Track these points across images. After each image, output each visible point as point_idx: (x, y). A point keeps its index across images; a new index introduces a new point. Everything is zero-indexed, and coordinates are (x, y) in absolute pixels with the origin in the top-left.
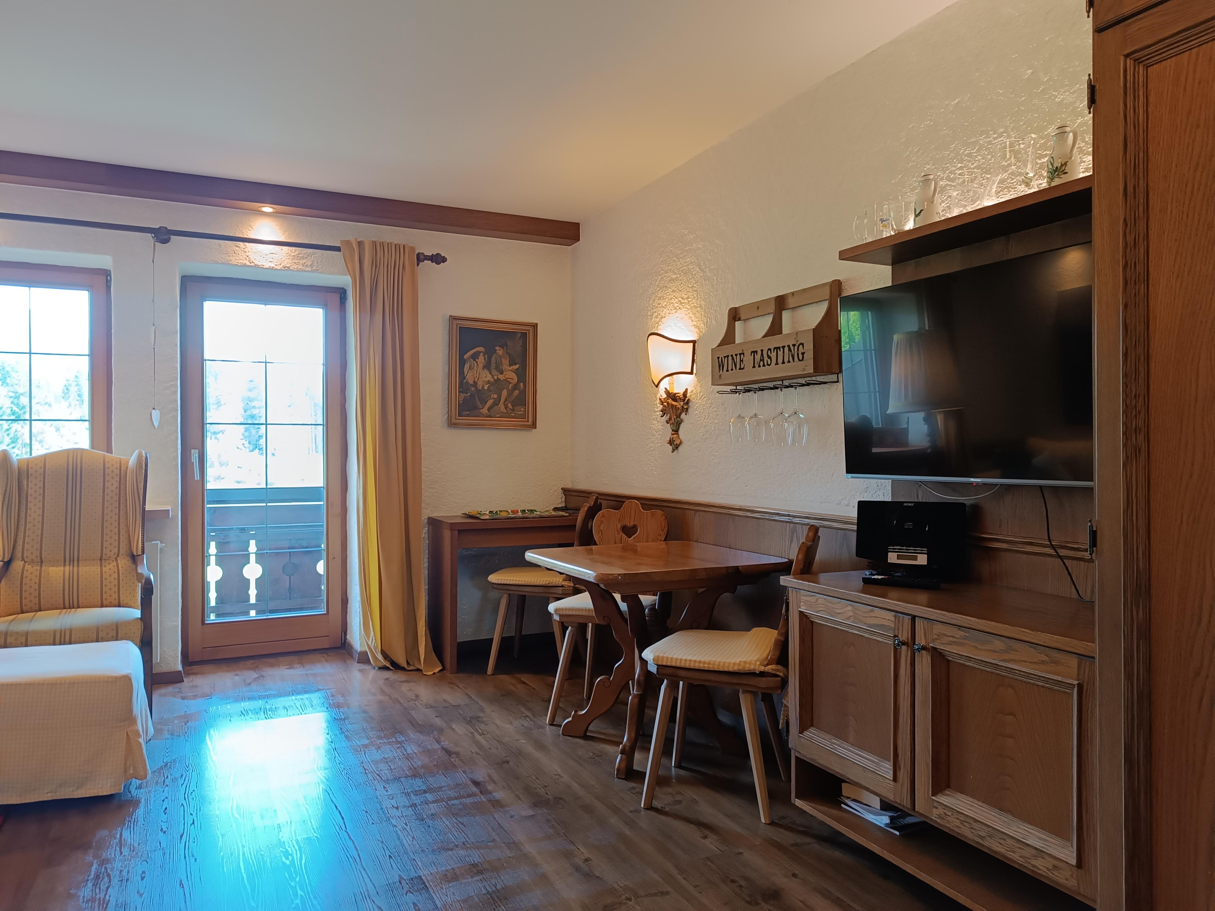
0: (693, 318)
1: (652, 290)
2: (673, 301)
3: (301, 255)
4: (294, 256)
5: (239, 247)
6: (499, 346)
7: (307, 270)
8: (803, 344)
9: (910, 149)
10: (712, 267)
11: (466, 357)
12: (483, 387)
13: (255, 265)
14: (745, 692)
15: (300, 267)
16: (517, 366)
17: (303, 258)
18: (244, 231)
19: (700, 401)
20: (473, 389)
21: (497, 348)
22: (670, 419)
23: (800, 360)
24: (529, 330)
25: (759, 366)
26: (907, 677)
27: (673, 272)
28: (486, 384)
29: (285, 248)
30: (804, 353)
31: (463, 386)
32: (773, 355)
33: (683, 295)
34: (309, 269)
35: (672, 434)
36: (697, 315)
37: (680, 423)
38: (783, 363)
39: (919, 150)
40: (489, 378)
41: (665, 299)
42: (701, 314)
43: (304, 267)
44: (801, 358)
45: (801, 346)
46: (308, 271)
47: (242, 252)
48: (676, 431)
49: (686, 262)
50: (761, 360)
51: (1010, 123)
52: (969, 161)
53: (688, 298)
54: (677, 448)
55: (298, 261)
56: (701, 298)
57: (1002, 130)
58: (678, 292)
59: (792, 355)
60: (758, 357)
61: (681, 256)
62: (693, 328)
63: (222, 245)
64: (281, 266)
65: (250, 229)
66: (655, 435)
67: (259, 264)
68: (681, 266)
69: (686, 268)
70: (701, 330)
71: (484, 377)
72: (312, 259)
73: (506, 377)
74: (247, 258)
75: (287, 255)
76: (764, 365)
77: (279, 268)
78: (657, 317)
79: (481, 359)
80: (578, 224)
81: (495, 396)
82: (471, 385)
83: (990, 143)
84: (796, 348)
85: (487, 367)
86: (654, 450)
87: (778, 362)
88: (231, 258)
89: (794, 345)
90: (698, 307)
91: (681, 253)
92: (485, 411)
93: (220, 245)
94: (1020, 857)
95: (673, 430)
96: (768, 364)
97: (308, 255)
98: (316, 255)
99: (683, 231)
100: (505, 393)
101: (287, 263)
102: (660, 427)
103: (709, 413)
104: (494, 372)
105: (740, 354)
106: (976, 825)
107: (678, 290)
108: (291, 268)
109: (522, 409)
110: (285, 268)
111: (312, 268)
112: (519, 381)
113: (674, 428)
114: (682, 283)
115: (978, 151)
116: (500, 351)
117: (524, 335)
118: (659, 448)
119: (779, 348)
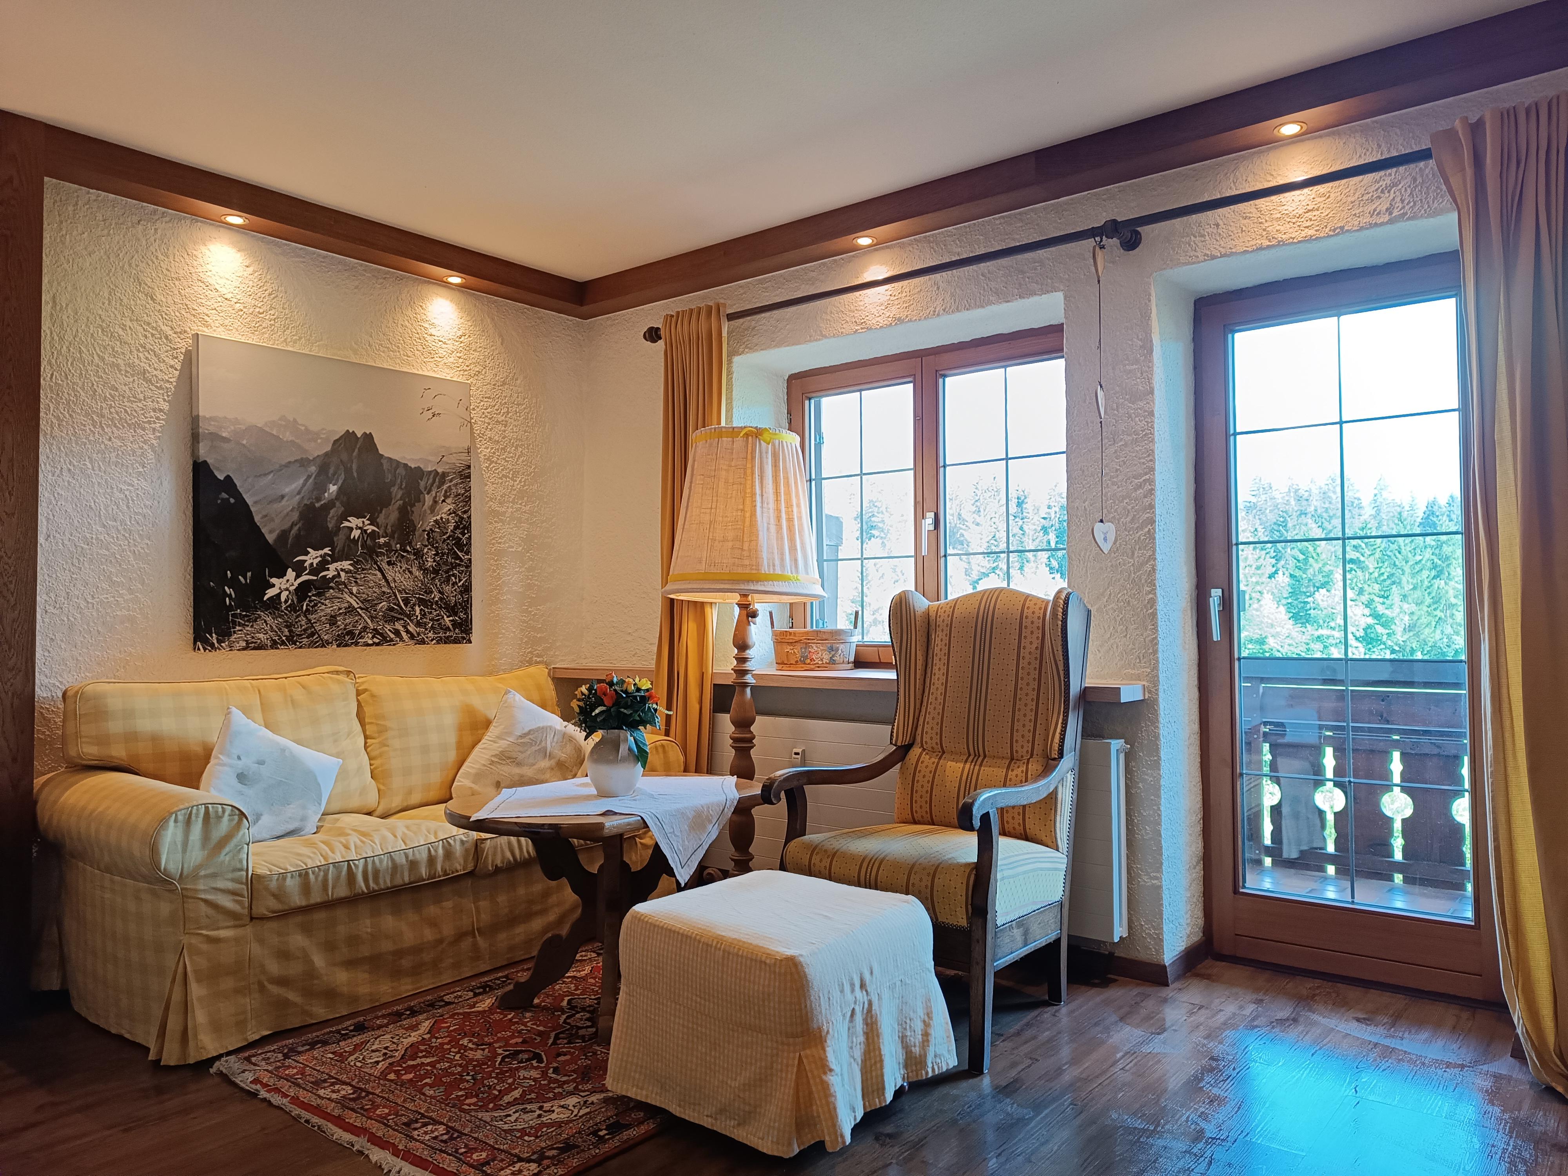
4: (1352, 202)
5: (1249, 217)
7: (1380, 221)
13: (1279, 242)
34: (1386, 218)
43: (1374, 216)
46: (1382, 224)
55: (1361, 209)
64: (1327, 230)
72: (1392, 197)
77: (1322, 235)
97: (1382, 191)
108: (1346, 228)
110: (1334, 230)
111: (1391, 214)
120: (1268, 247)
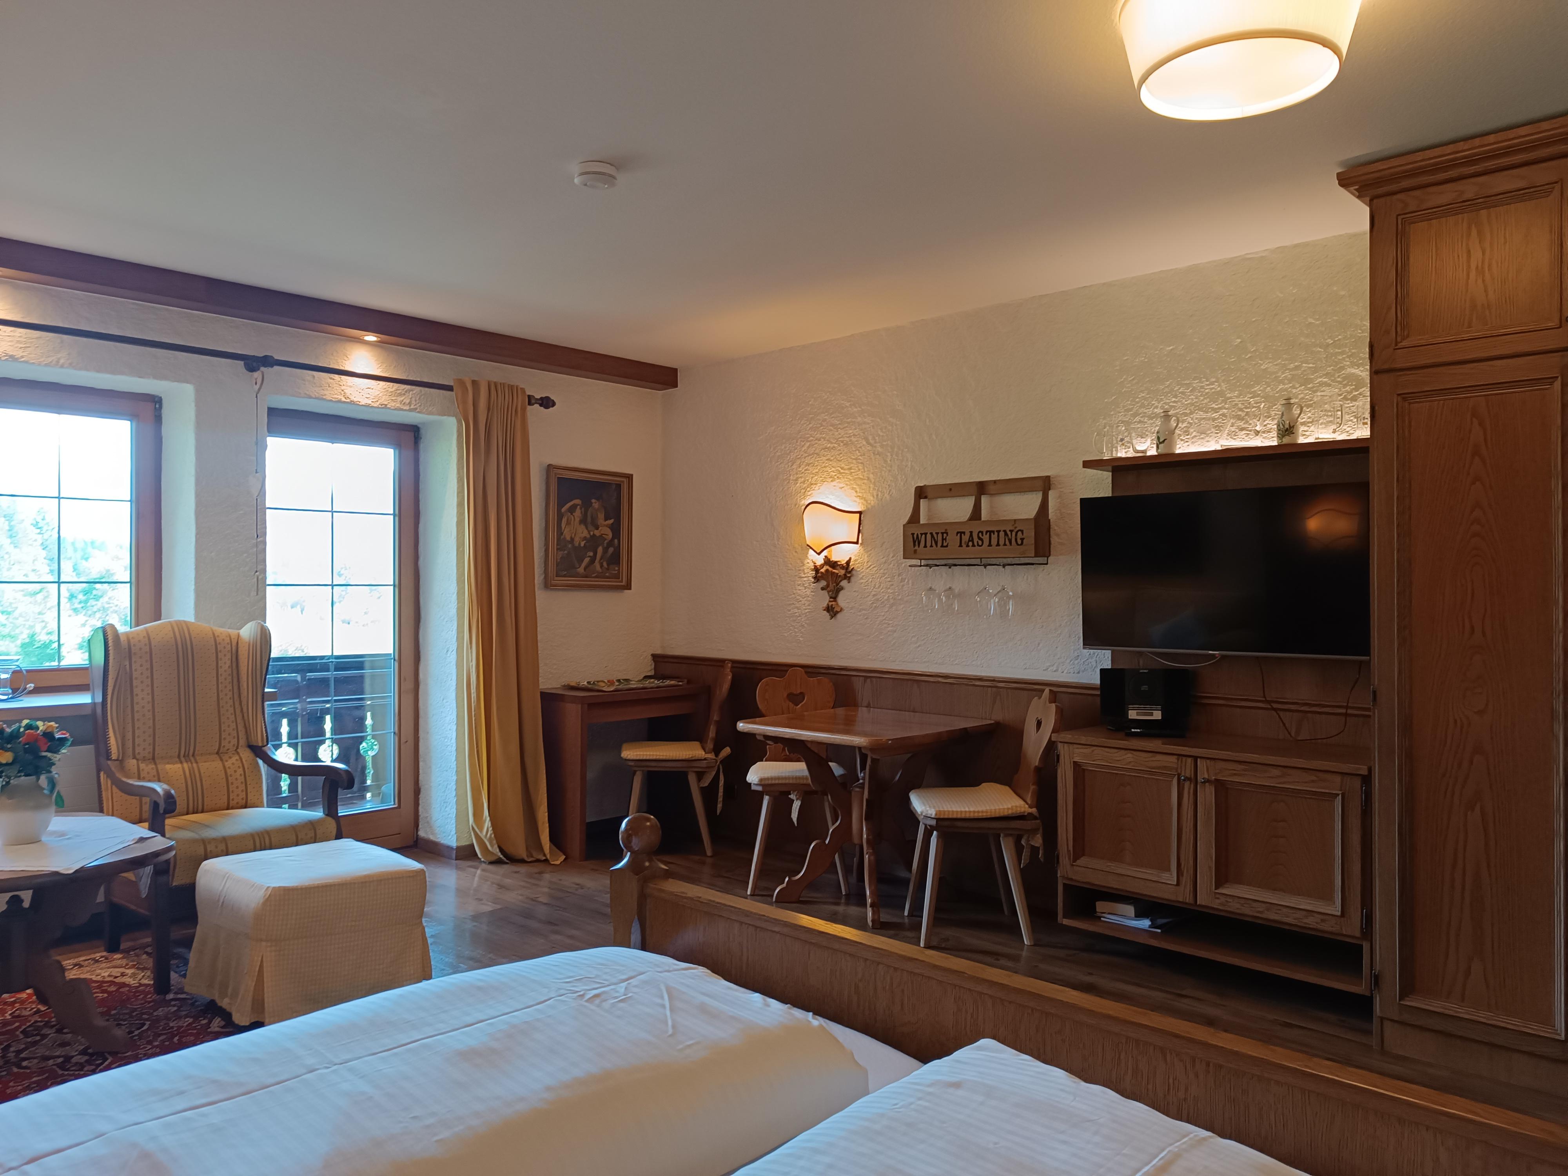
0: (858, 490)
1: (795, 455)
2: (828, 469)
3: (398, 392)
4: (392, 392)
5: (334, 379)
6: (595, 499)
7: (405, 408)
8: (1022, 531)
9: (1124, 377)
10: (884, 443)
11: (563, 510)
12: (580, 544)
13: (351, 401)
14: (1006, 836)
15: (397, 405)
16: (612, 521)
17: (400, 395)
18: (339, 361)
19: (867, 571)
20: (570, 546)
21: (593, 501)
22: (828, 586)
23: (1018, 545)
24: (623, 482)
25: (968, 546)
26: (1190, 805)
27: (828, 440)
28: (583, 541)
29: (382, 383)
30: (1024, 539)
31: (561, 543)
32: (986, 538)
33: (843, 465)
34: (407, 408)
35: (830, 601)
36: (864, 487)
37: (840, 591)
38: (998, 545)
39: (1133, 379)
40: (585, 534)
41: (817, 466)
42: (870, 487)
43: (402, 405)
44: (1019, 542)
45: (1020, 532)
46: (405, 410)
47: (337, 385)
48: (834, 598)
49: (847, 434)
50: (969, 541)
51: (1222, 376)
52: (1183, 398)
53: (850, 469)
54: (835, 615)
55: (395, 398)
56: (868, 471)
57: (1214, 380)
58: (835, 462)
59: (1009, 539)
60: (966, 538)
61: (839, 426)
62: (858, 500)
63: (316, 377)
64: (378, 403)
65: (346, 358)
66: (801, 601)
67: (355, 400)
68: (840, 436)
69: (847, 439)
70: (869, 502)
71: (582, 532)
72: (410, 397)
73: (602, 533)
74: (342, 392)
75: (384, 390)
76: (973, 545)
77: (375, 405)
78: (804, 482)
79: (578, 513)
80: (676, 370)
81: (591, 554)
82: (568, 541)
83: (1202, 387)
84: (1014, 534)
85: (583, 521)
86: (800, 616)
87: (992, 543)
88: (326, 392)
89: (1011, 531)
90: (864, 479)
91: (839, 424)
92: (581, 570)
93: (314, 377)
94: (1295, 919)
95: (831, 598)
96: (978, 545)
97: (406, 392)
98: (414, 392)
99: (842, 402)
100: (600, 550)
101: (384, 400)
102: (808, 593)
103: (880, 583)
104: (591, 527)
105: (943, 533)
106: (1255, 905)
107: (835, 460)
108: (388, 406)
109: (617, 568)
110: (382, 405)
111: (410, 406)
112: (613, 538)
113: (834, 596)
114: (841, 453)
115: (1191, 391)
116: (596, 504)
117: (619, 486)
118: (808, 614)
119: (993, 532)
120: (344, 402)
